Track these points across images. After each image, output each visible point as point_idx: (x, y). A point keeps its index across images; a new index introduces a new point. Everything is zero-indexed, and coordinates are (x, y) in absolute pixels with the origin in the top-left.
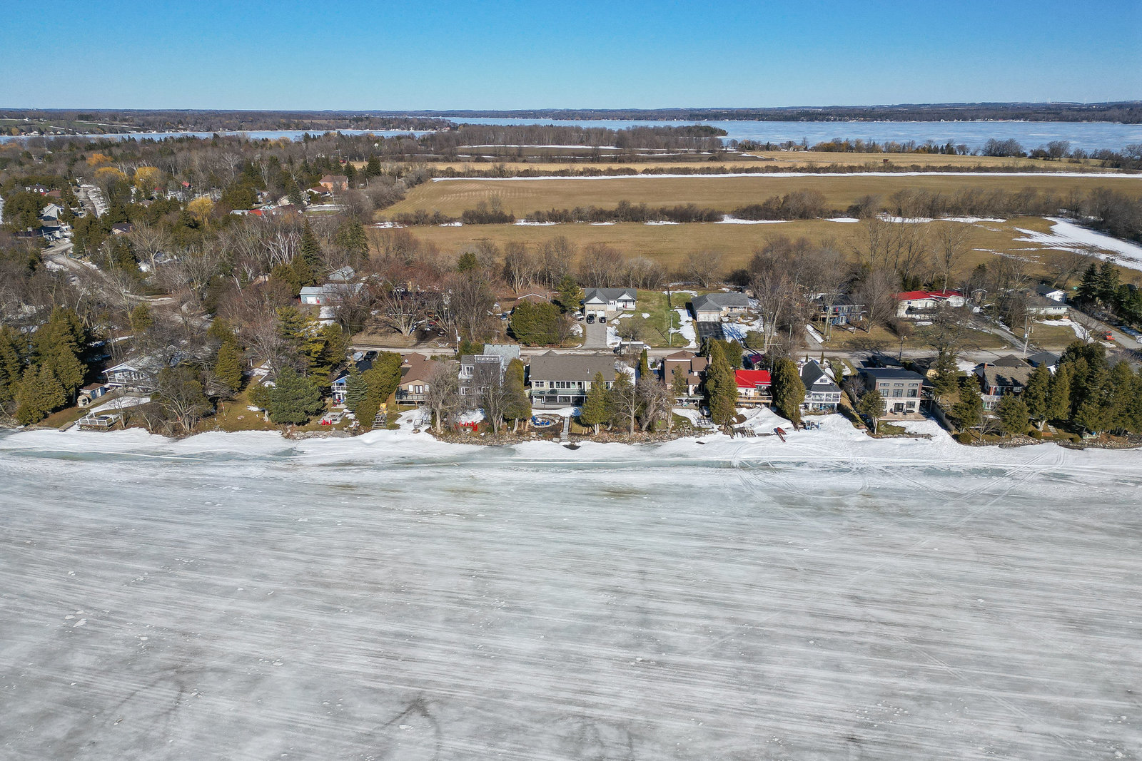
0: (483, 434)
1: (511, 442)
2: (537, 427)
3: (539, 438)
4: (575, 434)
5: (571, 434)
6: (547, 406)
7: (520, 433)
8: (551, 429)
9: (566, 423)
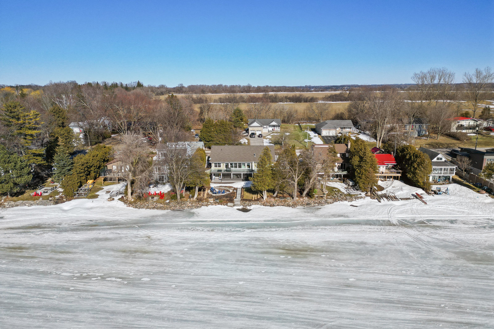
0: (168, 201)
1: (192, 207)
2: (214, 195)
3: (216, 203)
4: (246, 200)
5: (243, 200)
6: (223, 181)
7: (199, 200)
8: (226, 196)
9: (239, 192)
